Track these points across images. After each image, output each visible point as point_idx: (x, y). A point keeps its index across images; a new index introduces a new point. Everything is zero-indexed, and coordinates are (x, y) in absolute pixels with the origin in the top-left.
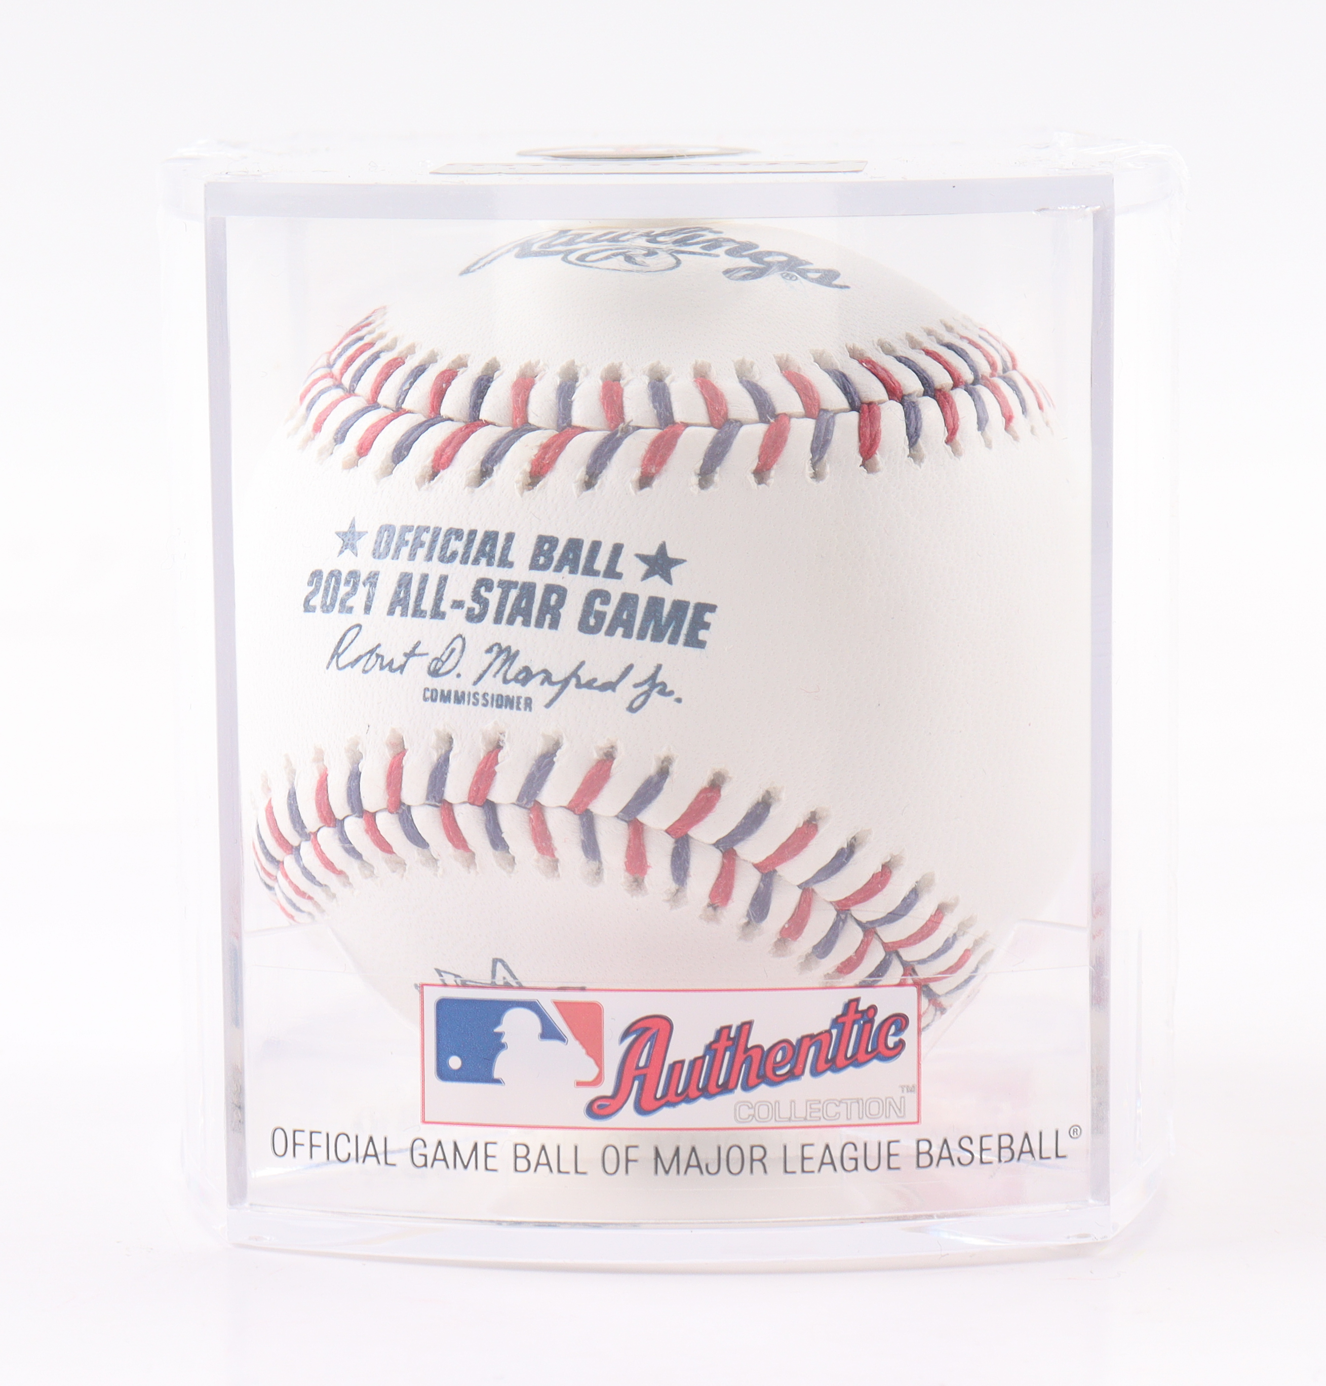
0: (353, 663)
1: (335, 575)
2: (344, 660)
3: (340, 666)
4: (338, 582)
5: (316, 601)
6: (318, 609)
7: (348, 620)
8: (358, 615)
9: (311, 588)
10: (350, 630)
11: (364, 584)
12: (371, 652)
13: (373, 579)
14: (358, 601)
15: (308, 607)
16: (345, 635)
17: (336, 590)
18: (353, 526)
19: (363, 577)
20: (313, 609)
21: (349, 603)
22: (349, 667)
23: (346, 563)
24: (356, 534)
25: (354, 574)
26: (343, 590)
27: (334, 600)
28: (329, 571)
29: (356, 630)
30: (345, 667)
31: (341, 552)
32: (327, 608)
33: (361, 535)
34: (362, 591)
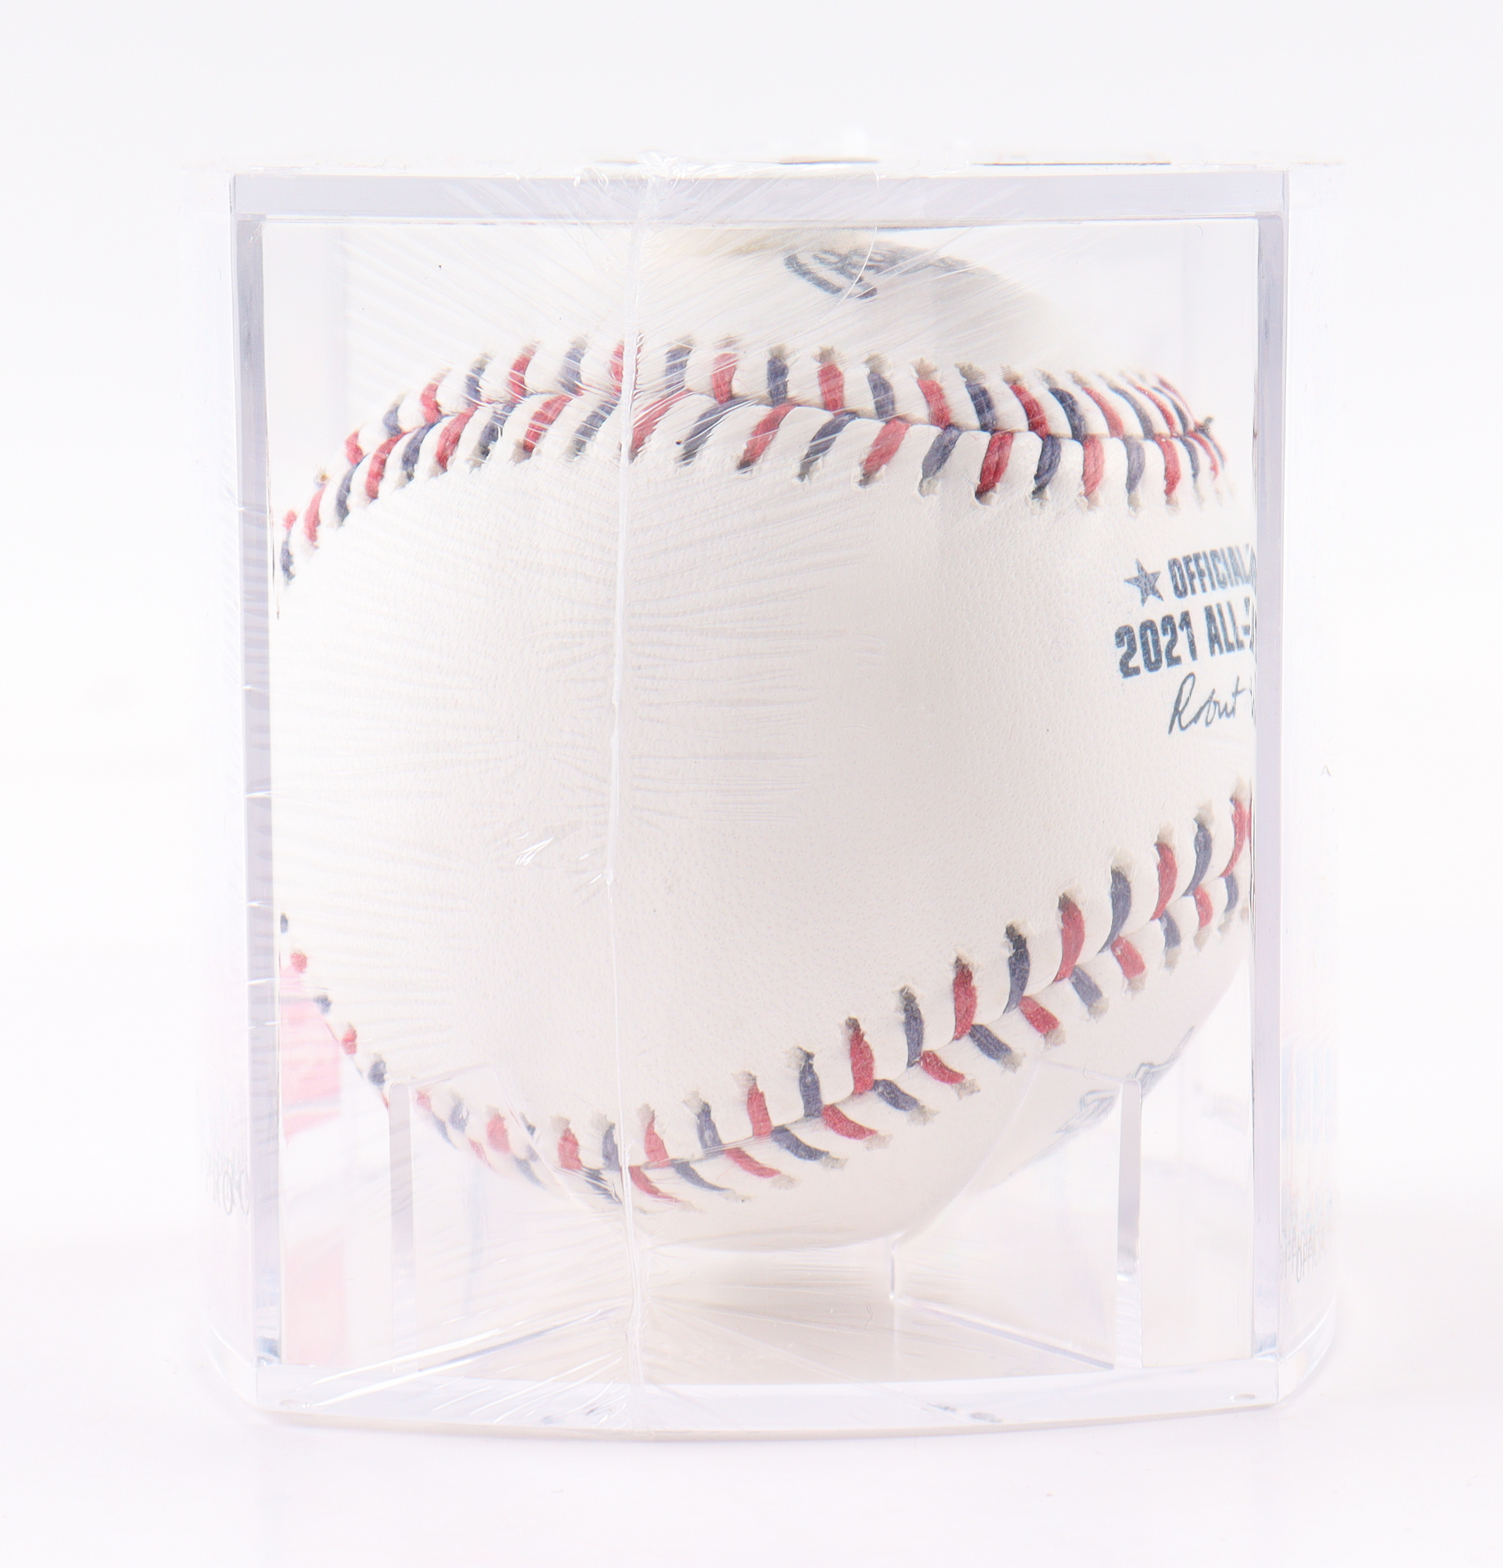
0: (1195, 719)
1: (1148, 626)
2: (1186, 717)
3: (1184, 725)
4: (1155, 632)
5: (1137, 660)
6: (1143, 669)
7: (1178, 672)
8: (1187, 665)
9: (1125, 649)
10: (1184, 682)
11: (1182, 628)
12: (1208, 702)
13: (1186, 620)
14: (1181, 649)
15: (1127, 671)
16: (1181, 690)
17: (1156, 642)
18: (1141, 569)
19: (1177, 621)
20: (1136, 671)
21: (1175, 653)
22: (1193, 724)
23: (1155, 611)
24: (1151, 578)
25: (1168, 620)
26: (1164, 640)
27: (1158, 652)
28: (1139, 625)
29: (1190, 681)
30: (1187, 726)
31: (1143, 601)
32: (1152, 666)
33: (1155, 576)
34: (1182, 635)
